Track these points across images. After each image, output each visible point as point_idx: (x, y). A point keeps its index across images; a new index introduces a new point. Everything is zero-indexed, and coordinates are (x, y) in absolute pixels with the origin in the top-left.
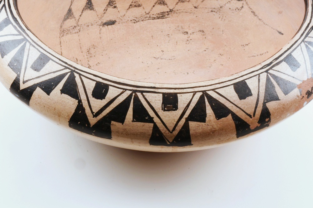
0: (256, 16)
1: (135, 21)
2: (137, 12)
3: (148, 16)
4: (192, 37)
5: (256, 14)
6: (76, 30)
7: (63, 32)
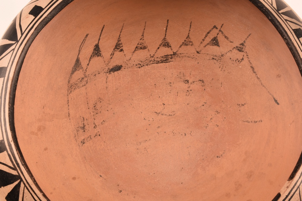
0: (255, 72)
1: (140, 66)
2: (142, 55)
3: (153, 59)
4: (192, 86)
5: (255, 70)
6: (84, 83)
7: (71, 87)
